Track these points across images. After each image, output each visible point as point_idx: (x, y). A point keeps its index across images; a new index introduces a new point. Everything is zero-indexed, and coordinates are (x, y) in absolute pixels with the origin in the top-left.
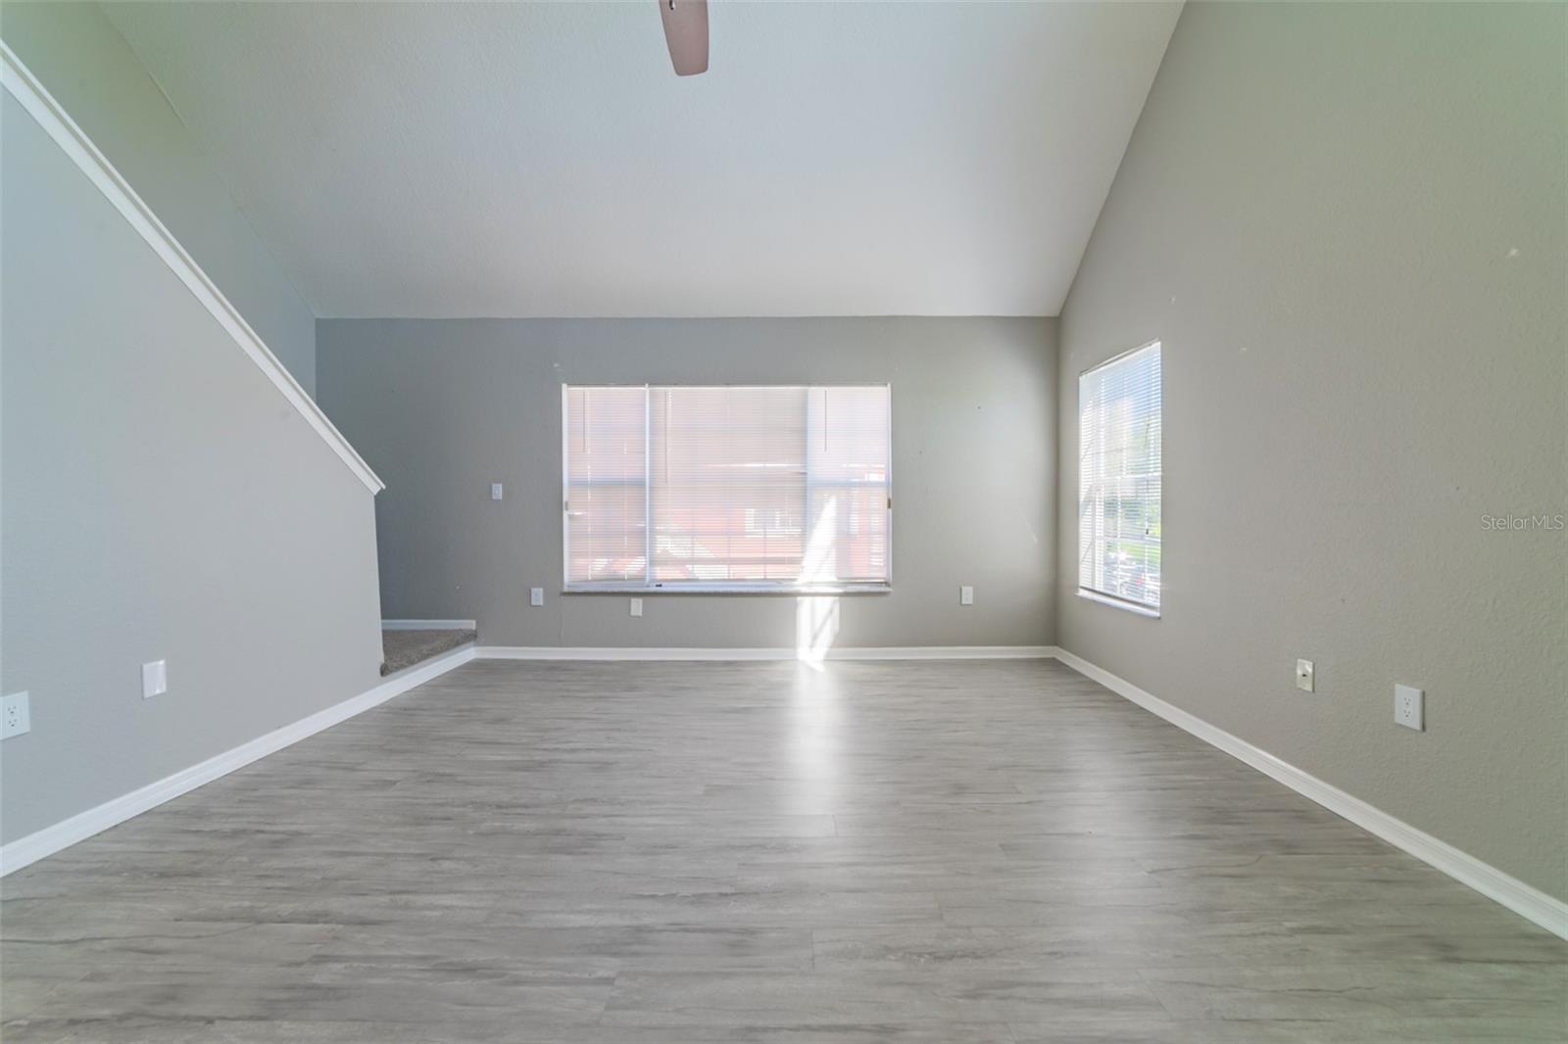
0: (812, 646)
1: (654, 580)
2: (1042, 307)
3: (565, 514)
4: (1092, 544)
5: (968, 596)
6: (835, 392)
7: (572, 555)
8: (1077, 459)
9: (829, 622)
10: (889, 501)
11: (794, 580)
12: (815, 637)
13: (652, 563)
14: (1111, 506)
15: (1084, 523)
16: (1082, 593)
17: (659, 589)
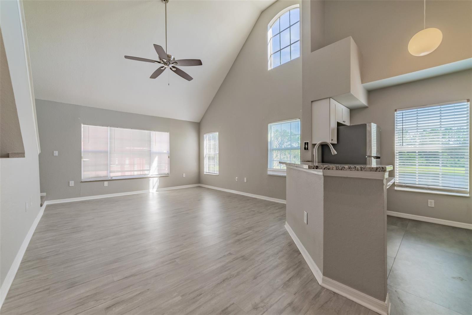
0: (153, 189)
1: (110, 177)
2: (197, 121)
3: (82, 160)
4: (206, 164)
5: (184, 176)
6: (157, 133)
7: (84, 171)
8: (203, 149)
9: (157, 183)
10: (169, 157)
11: (149, 174)
12: (153, 187)
13: (110, 172)
14: (209, 158)
15: (205, 161)
16: (205, 173)
17: (111, 179)
